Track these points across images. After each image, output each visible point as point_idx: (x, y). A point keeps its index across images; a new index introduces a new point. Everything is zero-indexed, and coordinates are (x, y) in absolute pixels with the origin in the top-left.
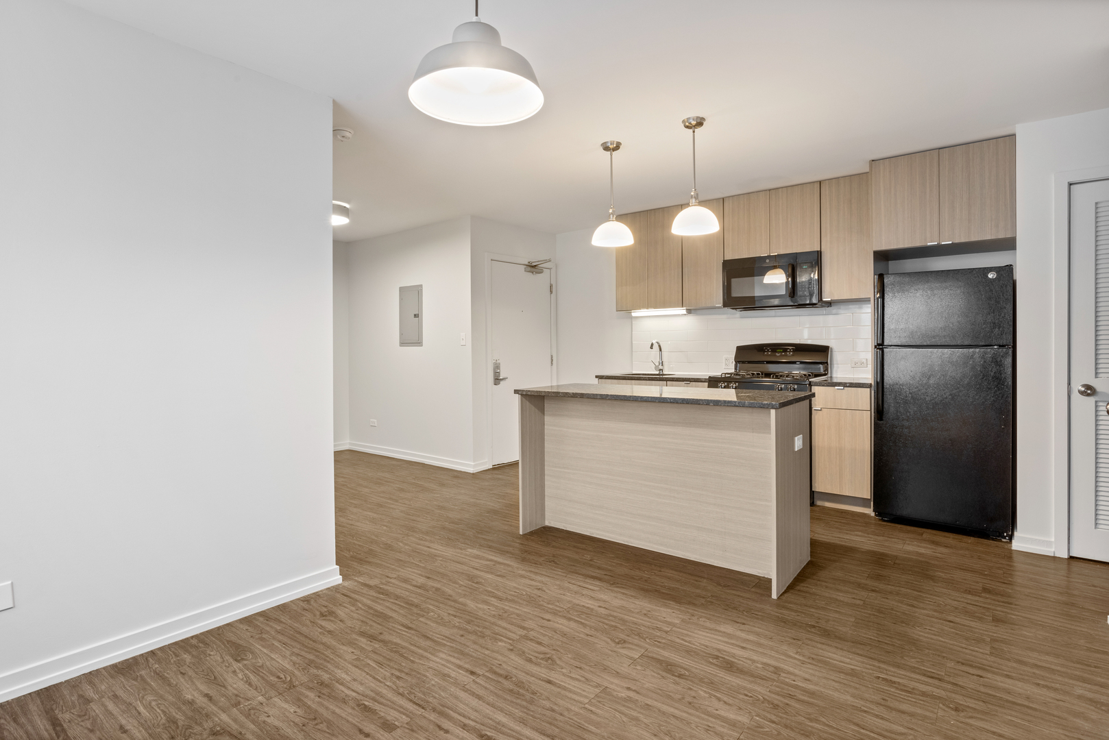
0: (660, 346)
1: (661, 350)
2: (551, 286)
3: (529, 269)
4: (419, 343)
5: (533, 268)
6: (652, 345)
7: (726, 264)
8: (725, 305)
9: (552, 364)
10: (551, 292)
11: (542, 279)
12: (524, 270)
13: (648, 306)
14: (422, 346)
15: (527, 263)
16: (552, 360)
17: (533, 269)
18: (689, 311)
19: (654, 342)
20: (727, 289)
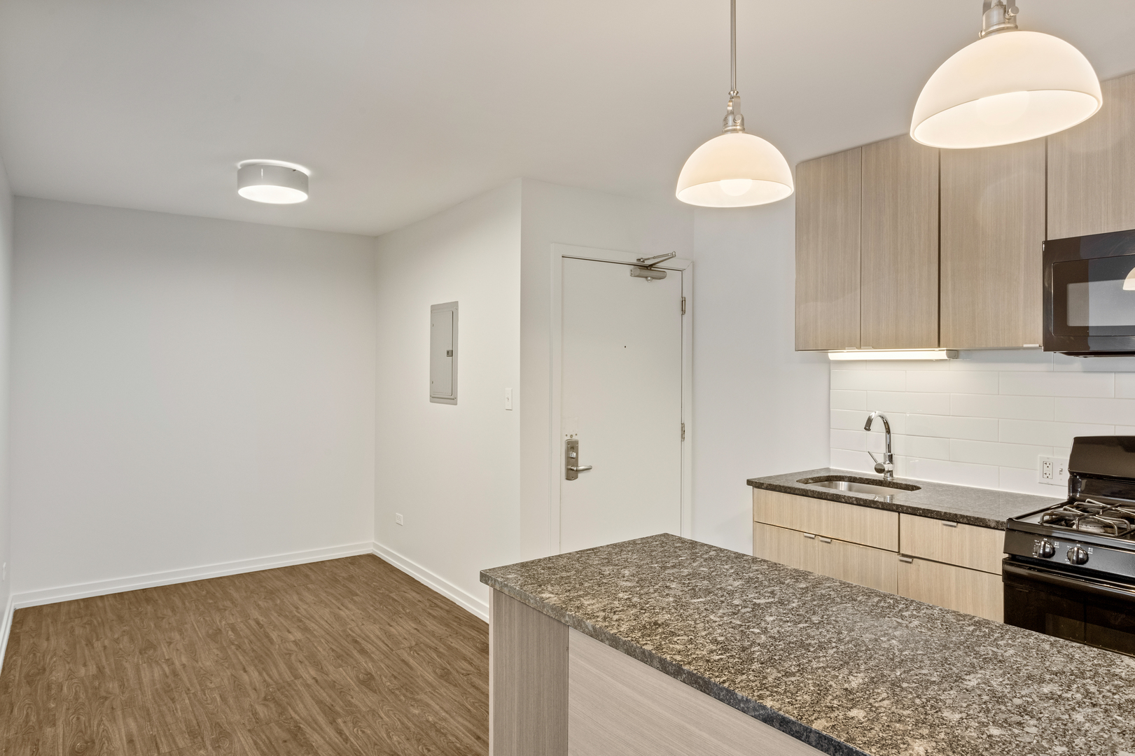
0: (886, 424)
1: (888, 431)
2: (683, 301)
3: (638, 271)
4: (452, 399)
5: (646, 269)
6: (869, 421)
7: (1052, 248)
8: (1049, 345)
9: (683, 438)
10: (683, 311)
11: (664, 291)
12: (628, 273)
13: (860, 344)
14: (456, 404)
15: (635, 261)
16: (683, 432)
17: (646, 273)
18: (954, 354)
19: (873, 415)
20: (1056, 305)
